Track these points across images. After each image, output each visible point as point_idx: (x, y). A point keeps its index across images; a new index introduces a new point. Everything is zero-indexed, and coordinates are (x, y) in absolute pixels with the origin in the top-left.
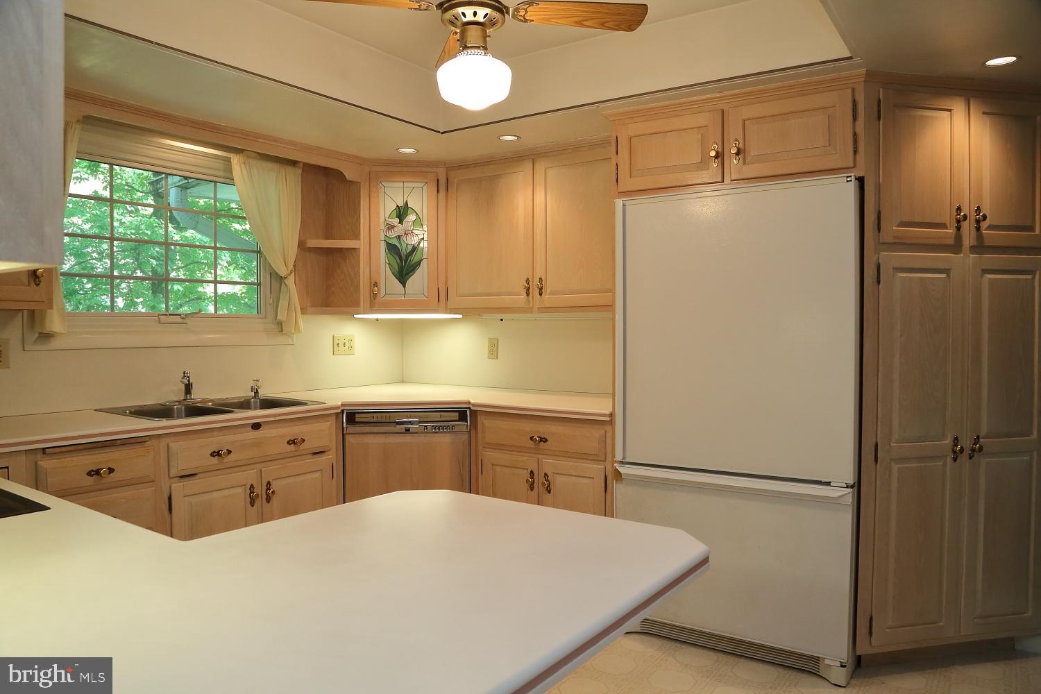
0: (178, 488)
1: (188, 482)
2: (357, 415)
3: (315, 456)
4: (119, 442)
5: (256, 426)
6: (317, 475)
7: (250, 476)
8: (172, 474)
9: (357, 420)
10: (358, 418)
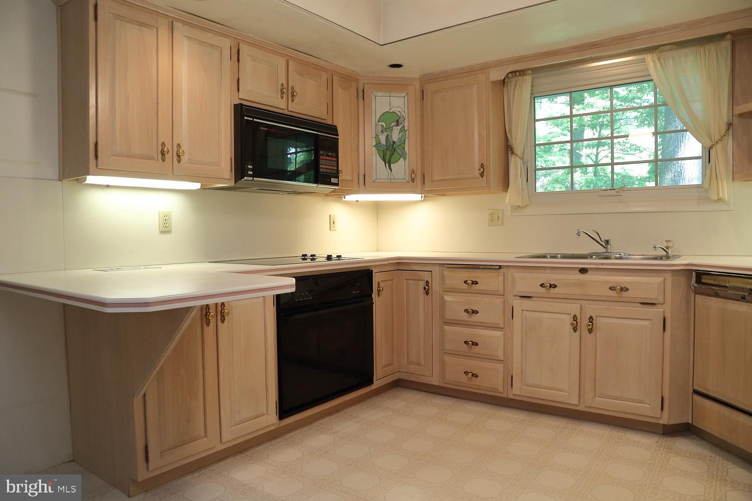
0: (518, 304)
1: (527, 302)
2: (703, 277)
3: (643, 306)
4: (481, 267)
5: (583, 271)
6: (646, 323)
7: (574, 308)
8: (515, 293)
9: (703, 281)
10: (705, 280)
